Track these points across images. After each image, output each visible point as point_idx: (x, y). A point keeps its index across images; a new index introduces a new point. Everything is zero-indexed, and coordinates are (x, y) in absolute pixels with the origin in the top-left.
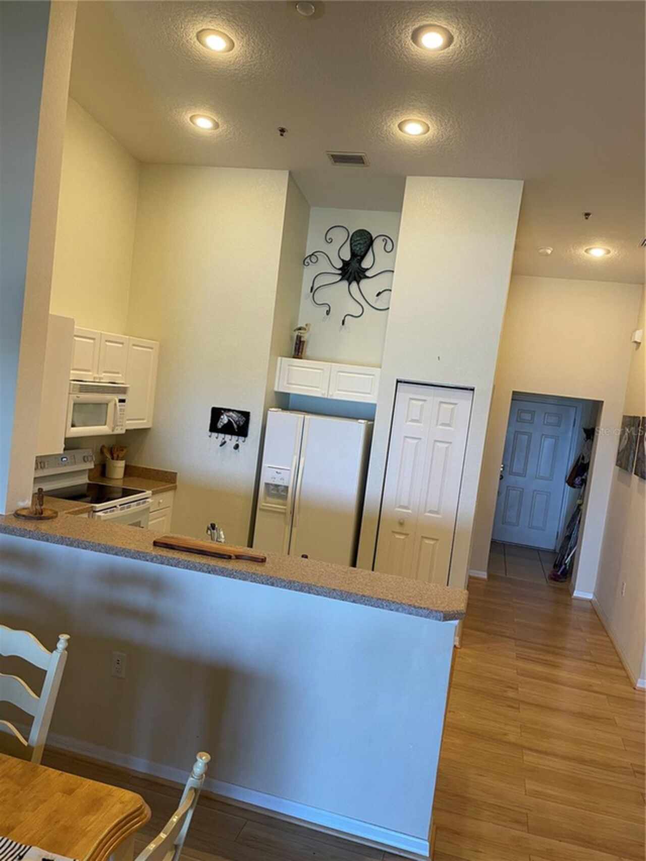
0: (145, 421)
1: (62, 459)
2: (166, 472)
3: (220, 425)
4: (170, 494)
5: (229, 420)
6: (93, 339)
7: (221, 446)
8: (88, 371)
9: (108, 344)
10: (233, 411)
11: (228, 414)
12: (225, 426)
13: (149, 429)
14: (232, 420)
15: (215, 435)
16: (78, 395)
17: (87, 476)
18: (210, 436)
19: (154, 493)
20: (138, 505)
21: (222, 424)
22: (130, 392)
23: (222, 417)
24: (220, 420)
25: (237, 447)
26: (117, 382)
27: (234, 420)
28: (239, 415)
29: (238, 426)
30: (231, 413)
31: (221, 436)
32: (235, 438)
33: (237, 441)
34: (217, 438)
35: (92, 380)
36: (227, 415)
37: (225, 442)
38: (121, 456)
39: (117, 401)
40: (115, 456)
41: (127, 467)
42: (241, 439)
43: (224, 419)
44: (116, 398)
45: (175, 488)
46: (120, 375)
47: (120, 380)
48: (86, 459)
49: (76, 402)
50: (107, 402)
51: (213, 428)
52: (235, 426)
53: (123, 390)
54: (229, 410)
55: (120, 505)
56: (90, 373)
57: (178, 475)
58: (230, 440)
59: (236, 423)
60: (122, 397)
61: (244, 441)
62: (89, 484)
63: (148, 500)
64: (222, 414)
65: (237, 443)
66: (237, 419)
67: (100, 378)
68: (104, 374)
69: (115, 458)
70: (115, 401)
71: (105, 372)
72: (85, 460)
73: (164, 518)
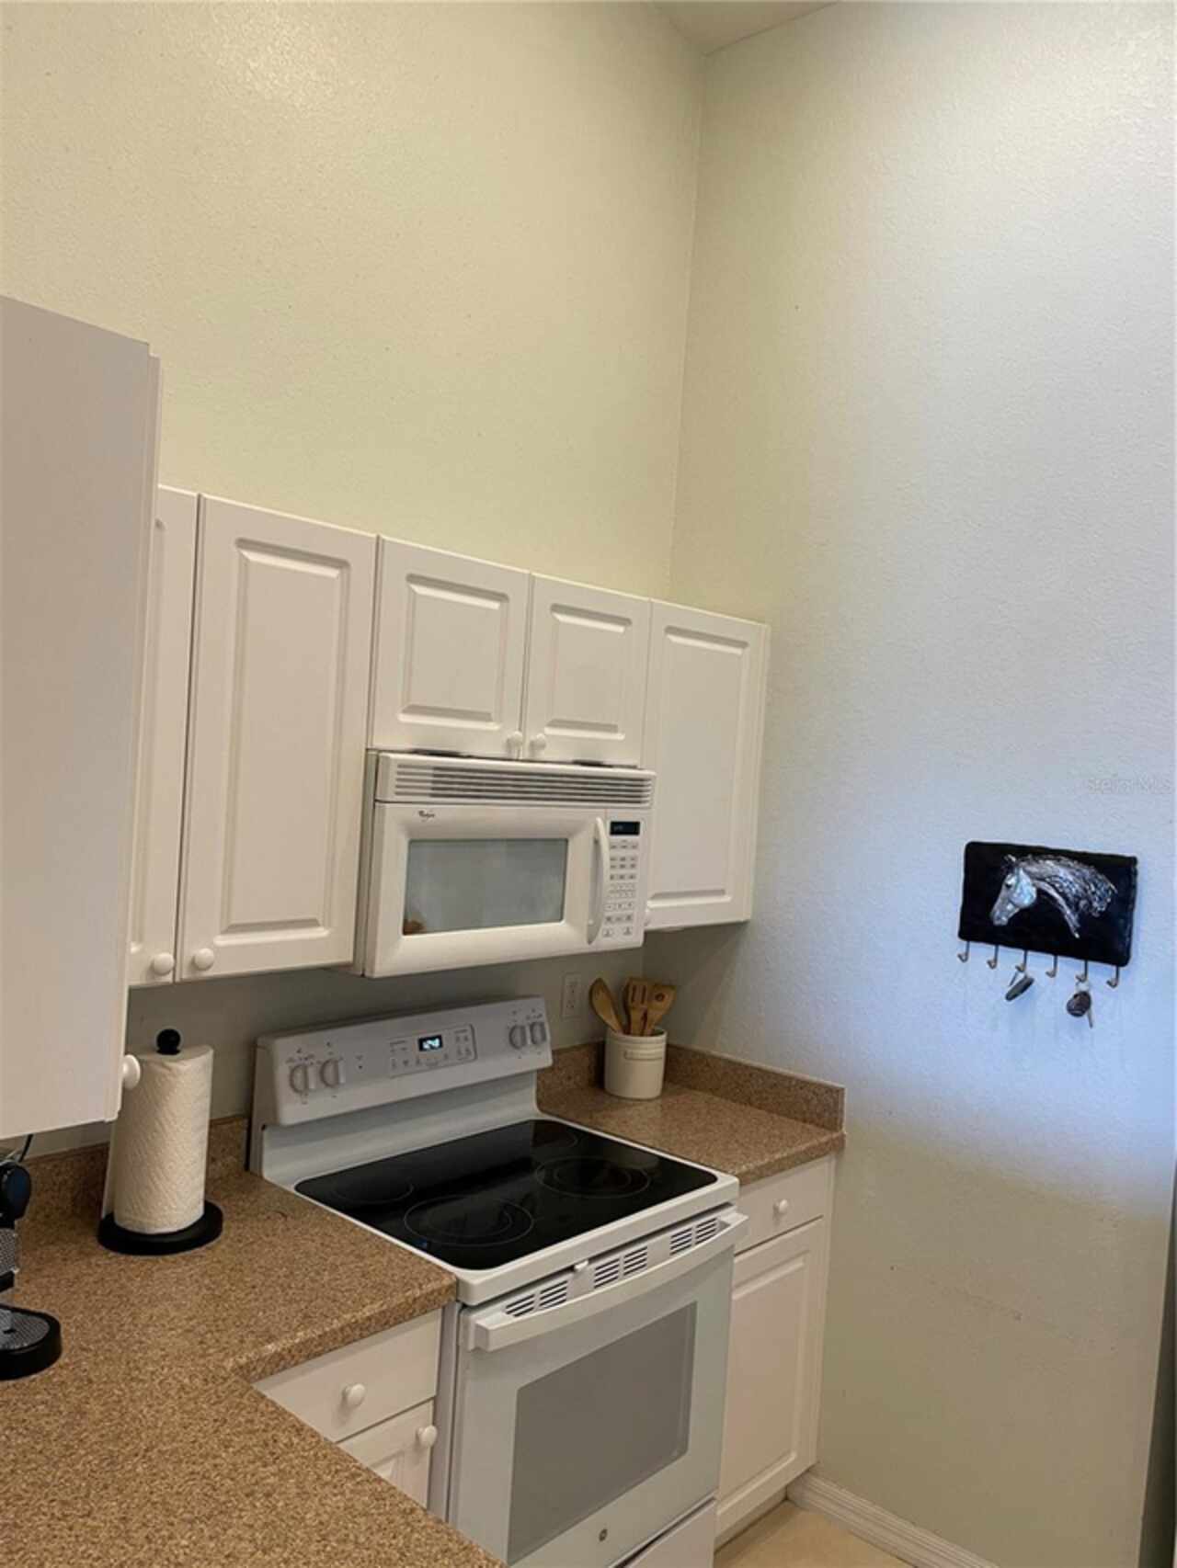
0: (726, 899)
1: (421, 1041)
2: (804, 1084)
3: (1002, 913)
4: (820, 1171)
5: (1040, 892)
6: (501, 597)
7: (1010, 997)
8: (486, 717)
9: (561, 618)
10: (1056, 854)
11: (1034, 869)
12: (1023, 915)
13: (737, 927)
14: (1052, 892)
15: (982, 951)
16: (426, 809)
17: (532, 1092)
18: (964, 958)
19: (744, 1180)
20: (680, 1245)
21: (1010, 907)
22: (656, 795)
23: (1011, 881)
24: (1004, 893)
25: (1081, 1005)
26: (608, 761)
27: (1063, 895)
28: (1087, 872)
29: (1084, 918)
30: (1049, 866)
31: (1011, 957)
32: (1070, 968)
33: (1082, 979)
34: (992, 964)
35: (500, 753)
36: (1029, 873)
37: (1026, 985)
38: (655, 1015)
39: (604, 830)
40: (636, 1016)
41: (674, 1058)
42: (1100, 973)
43: (1021, 889)
44: (600, 818)
45: (837, 1147)
46: (619, 737)
47: (620, 754)
48: (518, 1038)
49: (416, 837)
50: (564, 836)
51: (976, 925)
52: (1071, 917)
53: (632, 790)
54: (1039, 853)
55: (592, 1260)
56: (493, 726)
57: (848, 1101)
58: (1052, 974)
59: (1074, 905)
60: (625, 814)
61: (1113, 984)
62: (538, 1123)
63: (723, 1216)
64: (1011, 868)
65: (1083, 987)
66: (1076, 888)
67: (534, 746)
68: (549, 731)
69: (635, 1026)
70: (596, 830)
71: (555, 724)
72: (515, 1040)
73: (798, 1264)
